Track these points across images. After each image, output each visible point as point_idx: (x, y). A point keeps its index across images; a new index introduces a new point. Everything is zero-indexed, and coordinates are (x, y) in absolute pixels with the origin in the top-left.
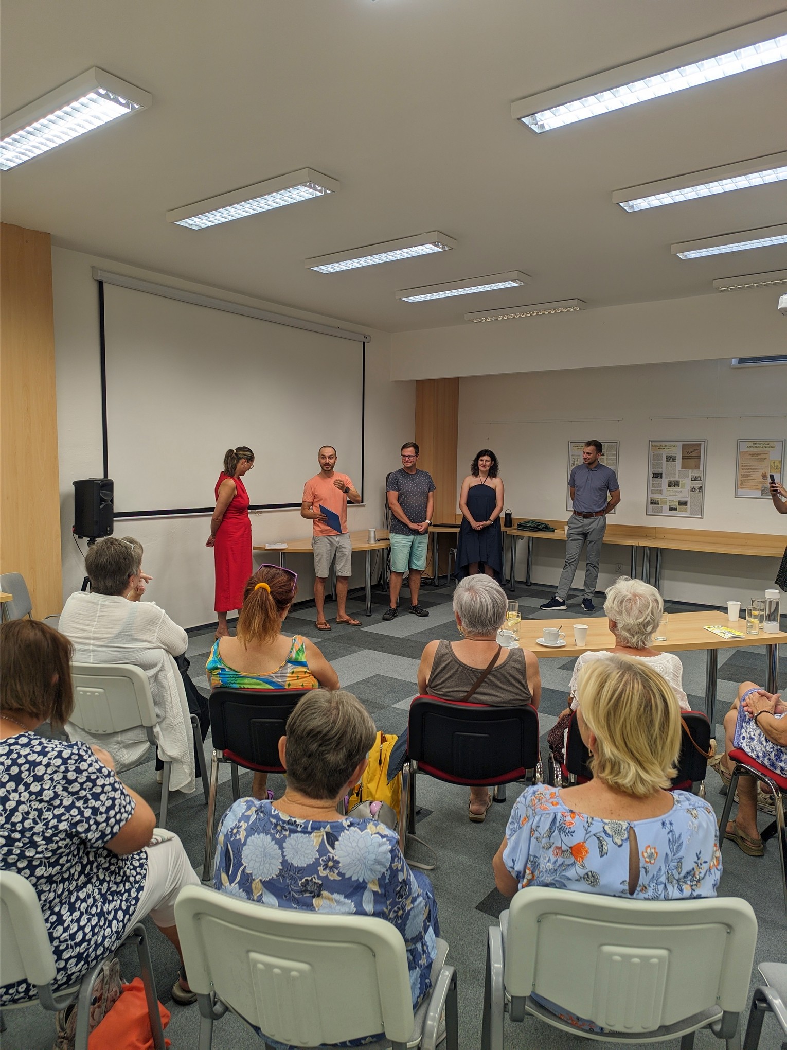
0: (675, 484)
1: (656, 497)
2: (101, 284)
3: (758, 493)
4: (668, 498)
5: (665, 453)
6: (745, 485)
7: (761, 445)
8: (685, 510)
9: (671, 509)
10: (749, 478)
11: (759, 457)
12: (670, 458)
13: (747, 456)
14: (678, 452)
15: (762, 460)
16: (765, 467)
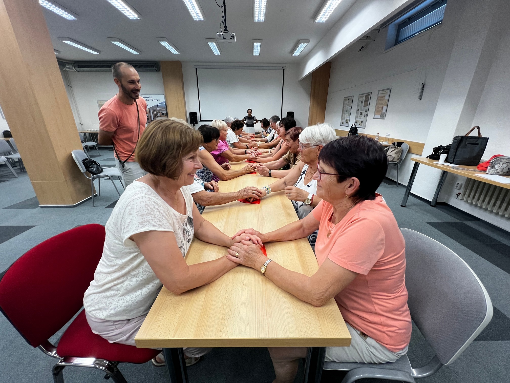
0: (361, 114)
1: (357, 119)
2: (196, 69)
3: (379, 116)
4: (359, 120)
5: (361, 100)
6: (377, 113)
7: (383, 93)
8: (361, 125)
9: (359, 125)
10: (378, 109)
11: (383, 98)
12: (362, 102)
13: (380, 98)
14: (364, 99)
15: (383, 100)
16: (383, 103)
